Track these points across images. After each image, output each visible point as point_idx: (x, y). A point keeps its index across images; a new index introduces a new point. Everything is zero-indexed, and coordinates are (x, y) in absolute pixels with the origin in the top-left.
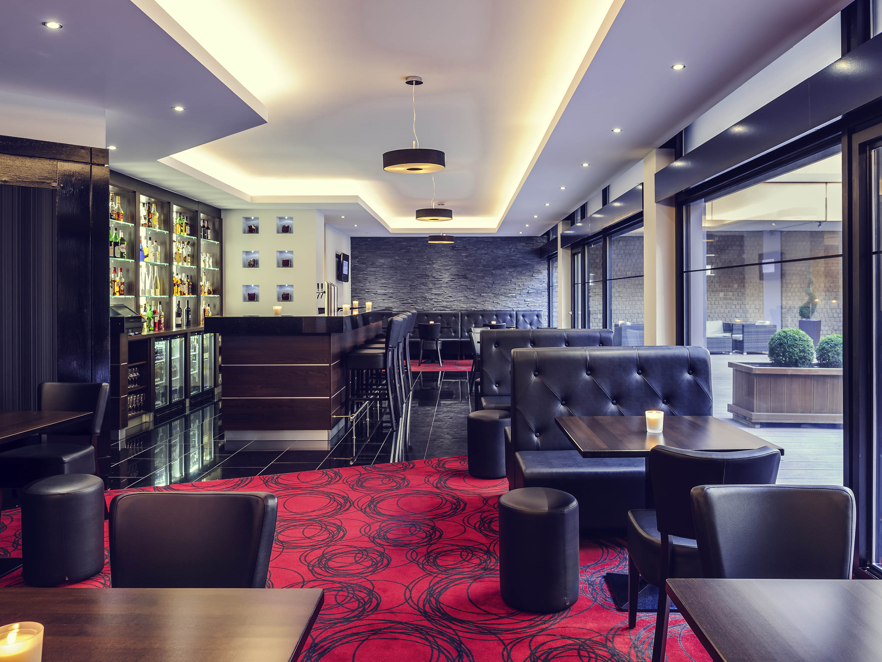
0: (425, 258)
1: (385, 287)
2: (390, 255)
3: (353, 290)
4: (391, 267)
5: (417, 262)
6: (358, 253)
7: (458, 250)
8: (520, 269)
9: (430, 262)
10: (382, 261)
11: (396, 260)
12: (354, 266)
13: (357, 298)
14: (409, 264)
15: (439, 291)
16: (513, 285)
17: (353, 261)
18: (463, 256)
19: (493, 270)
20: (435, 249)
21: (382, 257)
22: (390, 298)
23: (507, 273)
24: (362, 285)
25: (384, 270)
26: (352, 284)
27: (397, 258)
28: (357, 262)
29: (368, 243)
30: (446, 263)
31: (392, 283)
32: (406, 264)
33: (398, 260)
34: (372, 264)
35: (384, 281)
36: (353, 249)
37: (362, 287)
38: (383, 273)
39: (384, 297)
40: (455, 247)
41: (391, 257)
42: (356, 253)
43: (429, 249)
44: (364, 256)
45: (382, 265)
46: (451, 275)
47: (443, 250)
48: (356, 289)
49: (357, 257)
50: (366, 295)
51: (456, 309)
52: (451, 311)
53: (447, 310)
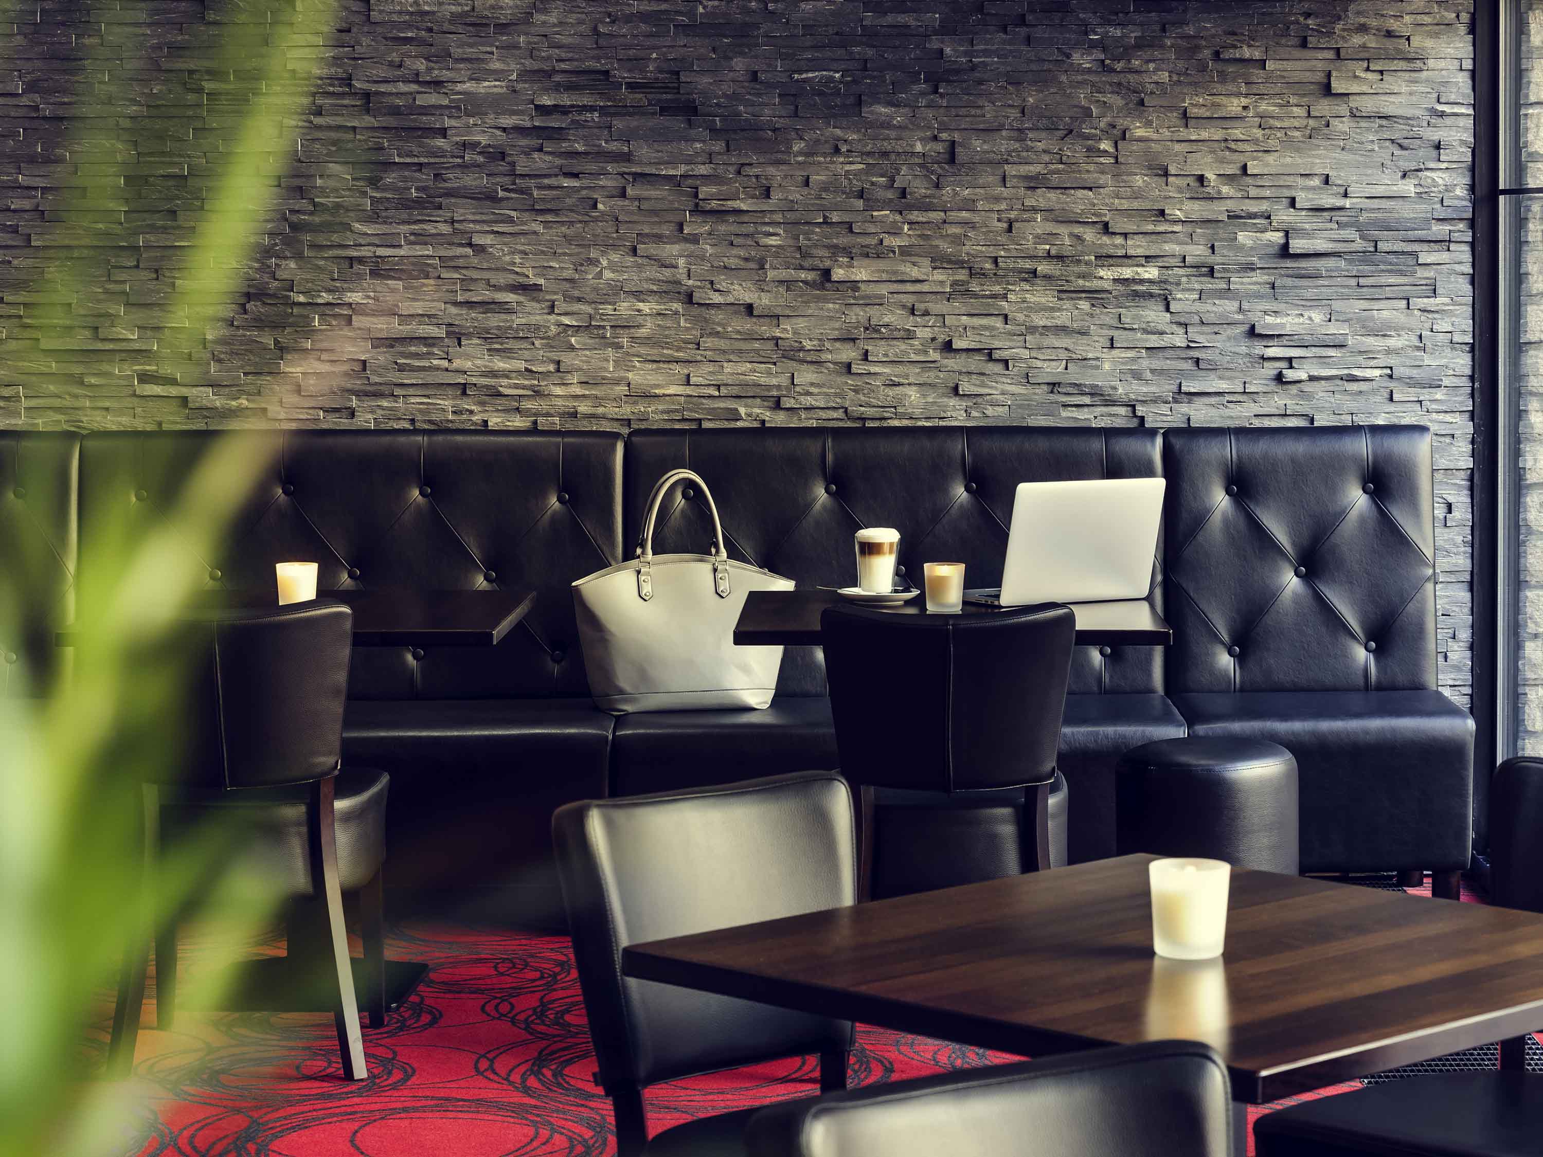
51: (583, 408)
52: (534, 430)
53: (495, 421)
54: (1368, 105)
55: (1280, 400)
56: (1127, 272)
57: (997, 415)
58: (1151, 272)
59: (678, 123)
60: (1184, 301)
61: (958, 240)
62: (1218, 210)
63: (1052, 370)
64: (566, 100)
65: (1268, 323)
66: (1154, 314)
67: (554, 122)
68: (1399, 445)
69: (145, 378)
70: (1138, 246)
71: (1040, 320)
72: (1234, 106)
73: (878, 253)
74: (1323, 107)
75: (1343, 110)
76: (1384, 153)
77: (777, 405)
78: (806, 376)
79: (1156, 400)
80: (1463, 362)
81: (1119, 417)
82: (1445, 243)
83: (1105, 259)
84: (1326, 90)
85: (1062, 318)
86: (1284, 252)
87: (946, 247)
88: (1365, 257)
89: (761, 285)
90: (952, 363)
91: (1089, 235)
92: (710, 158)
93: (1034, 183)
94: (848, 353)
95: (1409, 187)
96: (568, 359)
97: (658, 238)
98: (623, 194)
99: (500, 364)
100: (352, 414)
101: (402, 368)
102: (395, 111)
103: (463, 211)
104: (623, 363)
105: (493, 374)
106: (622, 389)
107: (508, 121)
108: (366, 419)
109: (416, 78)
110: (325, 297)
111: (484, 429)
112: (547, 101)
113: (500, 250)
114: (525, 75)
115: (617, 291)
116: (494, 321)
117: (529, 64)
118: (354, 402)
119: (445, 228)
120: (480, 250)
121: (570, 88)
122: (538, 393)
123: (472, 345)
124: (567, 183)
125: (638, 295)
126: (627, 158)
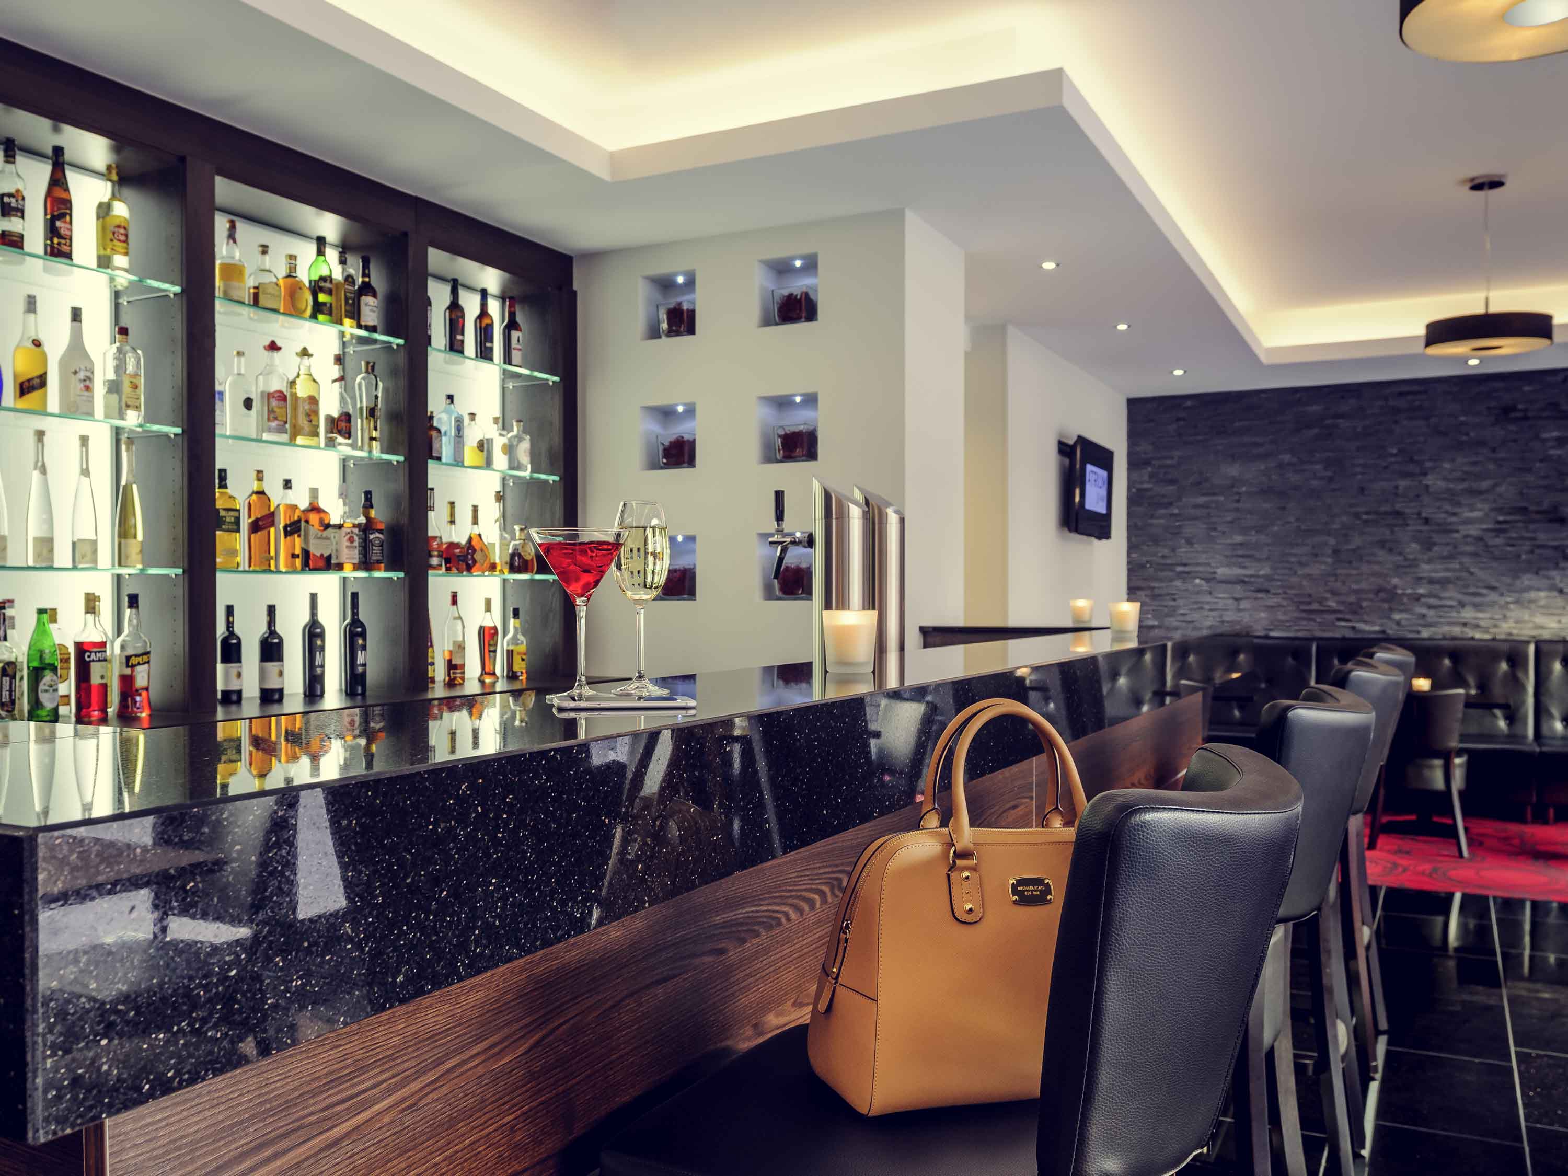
0: (1392, 455)
1: (1241, 554)
2: (1261, 450)
3: (1134, 569)
4: (1266, 492)
5: (1358, 470)
6: (1150, 448)
7: (1526, 418)
9: (1411, 468)
10: (1233, 470)
11: (1281, 466)
12: (1139, 490)
13: (1148, 592)
14: (1330, 479)
15: (1447, 570)
17: (1135, 475)
18: (1544, 441)
20: (1434, 420)
21: (1233, 458)
22: (1260, 595)
24: (1166, 551)
25: (1238, 501)
26: (1132, 548)
27: (1286, 458)
28: (1146, 478)
29: (1182, 414)
30: (1476, 469)
31: (1268, 545)
32: (1321, 478)
33: (1289, 464)
34: (1200, 483)
35: (1238, 539)
36: (1134, 435)
37: (1164, 557)
38: (1237, 510)
39: (1238, 590)
40: (1514, 409)
41: (1264, 457)
42: (1145, 447)
43: (1405, 422)
44: (1172, 458)
45: (1233, 486)
46: (1500, 510)
47: (1463, 424)
48: (1143, 566)
49: (1147, 463)
50: (1178, 583)
51: (1515, 632)
52: (1494, 639)
53: (1478, 636)
59: (1556, 526)
64: (1509, 518)
67: (1504, 526)
69: (1339, 620)
96: (1509, 614)
97: (1548, 569)
98: (1532, 552)
99: (1480, 615)
100: (1418, 632)
101: (1441, 617)
102: (1439, 524)
103: (1466, 560)
104: (1532, 615)
105: (1476, 619)
106: (1531, 625)
107: (1485, 526)
108: (1425, 633)
109: (1447, 512)
110: (1409, 591)
111: (1473, 639)
112: (1501, 518)
113: (1480, 574)
114: (1492, 510)
115: (1529, 589)
116: (1478, 600)
117: (1494, 505)
118: (1420, 628)
119: (1457, 566)
120: (1472, 574)
121: (1510, 514)
122: (1495, 626)
123: (1468, 608)
124: (1509, 549)
125: (1539, 589)
126: (1533, 539)
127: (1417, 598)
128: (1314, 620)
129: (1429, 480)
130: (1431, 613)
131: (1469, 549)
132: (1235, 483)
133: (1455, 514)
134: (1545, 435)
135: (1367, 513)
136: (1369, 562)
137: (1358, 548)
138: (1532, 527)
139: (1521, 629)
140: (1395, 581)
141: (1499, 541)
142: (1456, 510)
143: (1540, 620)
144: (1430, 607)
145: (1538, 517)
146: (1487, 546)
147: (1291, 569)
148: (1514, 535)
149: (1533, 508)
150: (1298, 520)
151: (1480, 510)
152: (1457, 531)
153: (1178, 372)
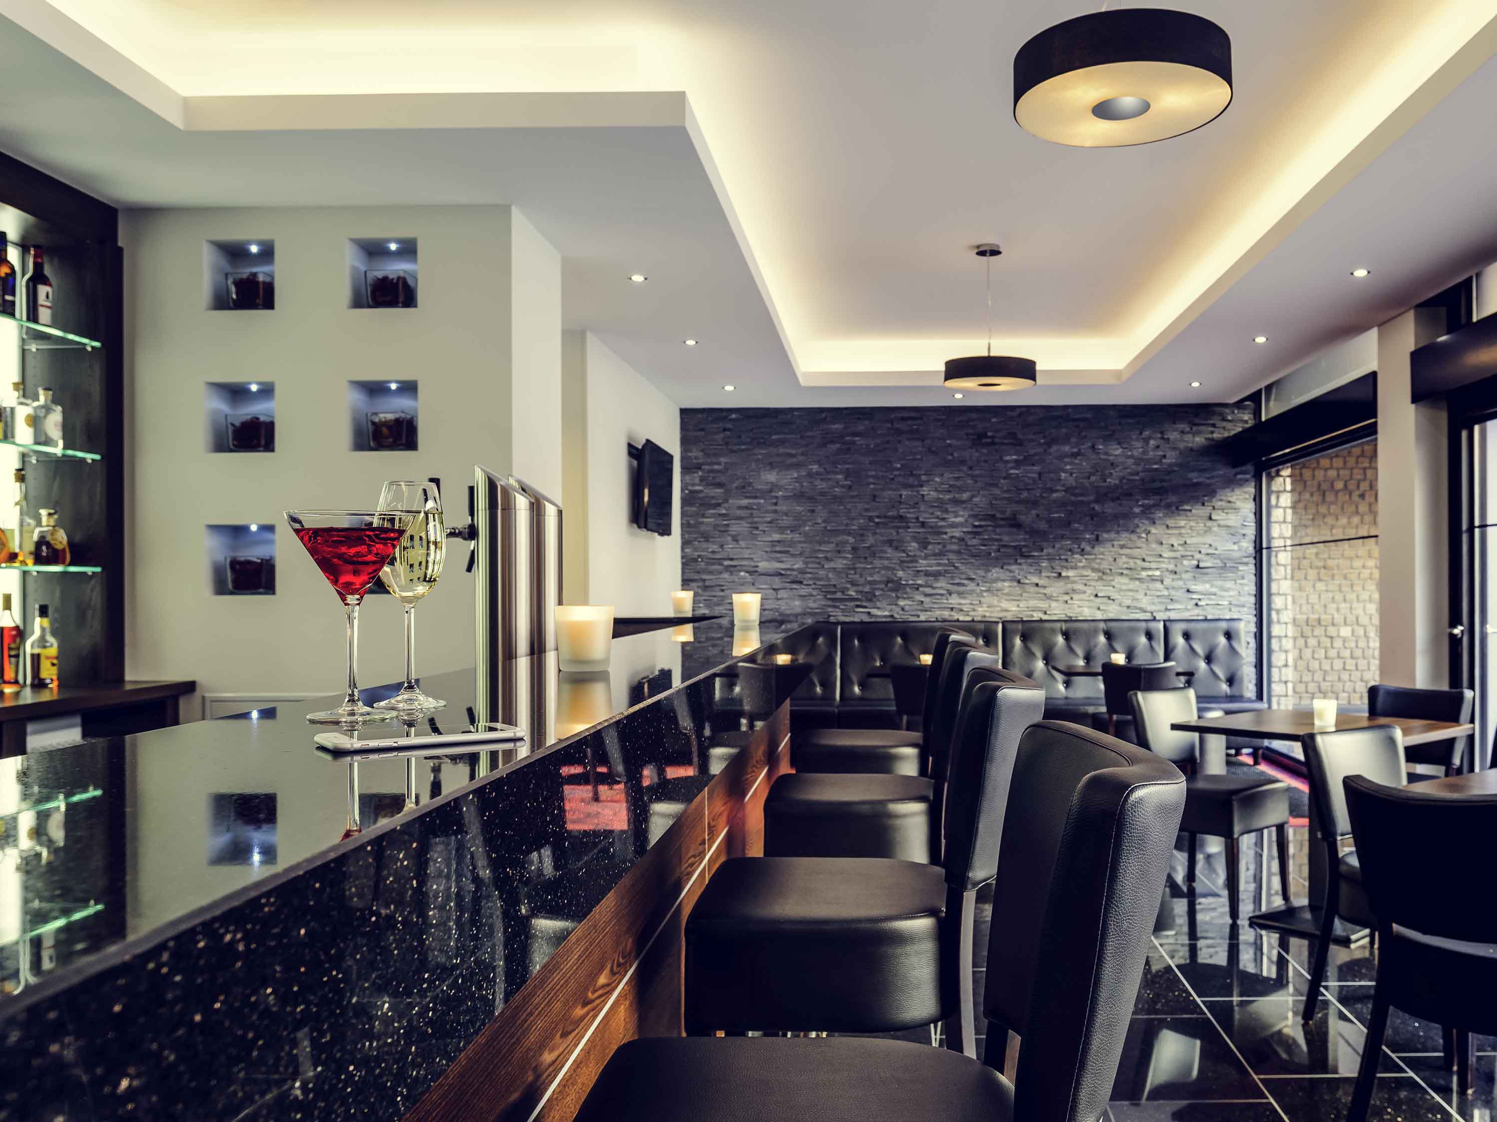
0: (898, 469)
1: (779, 550)
2: (794, 460)
3: (687, 562)
4: (799, 496)
5: (871, 480)
6: (701, 454)
7: (993, 443)
8: (1172, 499)
9: (911, 480)
10: (771, 477)
11: (810, 475)
12: (691, 492)
13: (700, 584)
14: (850, 487)
15: (939, 565)
16: (1154, 546)
17: (687, 478)
18: (1007, 462)
19: (1097, 501)
20: (928, 442)
21: (772, 466)
22: (794, 586)
23: (1137, 510)
24: (715, 547)
25: (776, 504)
26: (685, 543)
27: (815, 468)
28: (697, 481)
29: (729, 426)
30: (958, 483)
31: (800, 542)
32: (843, 486)
33: (818, 473)
34: (744, 487)
35: (776, 537)
36: (685, 442)
37: (713, 552)
38: (775, 512)
39: (777, 582)
40: (985, 436)
41: (797, 466)
42: (695, 453)
43: (907, 443)
44: (719, 464)
45: (771, 491)
46: (975, 516)
47: (950, 445)
48: (695, 560)
49: (699, 467)
50: (726, 575)
51: (987, 614)
52: (973, 621)
53: (961, 618)
54: (1222, 523)
55: (1197, 611)
56: (1150, 573)
57: (1111, 616)
58: (1157, 573)
59: (1015, 530)
60: (1167, 581)
61: (1100, 564)
62: (1178, 554)
63: (1128, 602)
64: (982, 523)
65: (1193, 588)
66: (1158, 585)
67: (979, 530)
68: (1235, 625)
69: (858, 606)
70: (1153, 565)
71: (1124, 587)
72: (1182, 523)
73: (1076, 568)
74: (1209, 523)
75: (1215, 524)
76: (1228, 537)
77: (1045, 613)
78: (1054, 604)
79: (1160, 611)
80: (1252, 600)
81: (1148, 616)
82: (1246, 564)
83: (1144, 569)
84: (1210, 518)
85: (1131, 587)
86: (1198, 567)
87: (1096, 566)
88: (1222, 568)
89: (1040, 577)
90: (1098, 600)
91: (1139, 562)
92: (1025, 540)
93: (1122, 547)
94: (1067, 598)
95: (1235, 547)
96: (983, 600)
97: (1010, 564)
98: (999, 551)
99: (963, 601)
100: (918, 616)
101: (934, 603)
102: (932, 527)
103: (952, 556)
104: (999, 601)
105: (960, 604)
106: (999, 609)
107: (965, 530)
108: (923, 618)
109: (938, 517)
110: (911, 582)
111: (958, 621)
112: (977, 523)
113: (962, 568)
114: (970, 516)
115: (997, 580)
116: (961, 589)
117: (971, 513)
118: (919, 613)
119: (946, 562)
120: (956, 568)
121: (984, 520)
122: (974, 610)
123: (954, 596)
124: (983, 548)
125: (1004, 581)
126: (1000, 540)
127: (917, 588)
128: (838, 607)
129: (925, 491)
130: (927, 600)
131: (955, 547)
132: (774, 487)
133: (943, 519)
134: (1008, 458)
135: (878, 517)
136: (881, 558)
137: (872, 546)
138: (998, 530)
139: (991, 612)
140: (900, 574)
141: (975, 542)
142: (945, 516)
143: (1005, 604)
144: (926, 595)
145: (1002, 523)
146: (966, 545)
147: (819, 563)
148: (986, 537)
149: (998, 515)
150: (824, 521)
151: (962, 516)
152: (946, 533)
153: (729, 388)
